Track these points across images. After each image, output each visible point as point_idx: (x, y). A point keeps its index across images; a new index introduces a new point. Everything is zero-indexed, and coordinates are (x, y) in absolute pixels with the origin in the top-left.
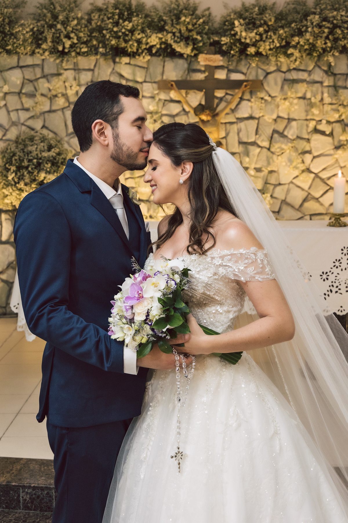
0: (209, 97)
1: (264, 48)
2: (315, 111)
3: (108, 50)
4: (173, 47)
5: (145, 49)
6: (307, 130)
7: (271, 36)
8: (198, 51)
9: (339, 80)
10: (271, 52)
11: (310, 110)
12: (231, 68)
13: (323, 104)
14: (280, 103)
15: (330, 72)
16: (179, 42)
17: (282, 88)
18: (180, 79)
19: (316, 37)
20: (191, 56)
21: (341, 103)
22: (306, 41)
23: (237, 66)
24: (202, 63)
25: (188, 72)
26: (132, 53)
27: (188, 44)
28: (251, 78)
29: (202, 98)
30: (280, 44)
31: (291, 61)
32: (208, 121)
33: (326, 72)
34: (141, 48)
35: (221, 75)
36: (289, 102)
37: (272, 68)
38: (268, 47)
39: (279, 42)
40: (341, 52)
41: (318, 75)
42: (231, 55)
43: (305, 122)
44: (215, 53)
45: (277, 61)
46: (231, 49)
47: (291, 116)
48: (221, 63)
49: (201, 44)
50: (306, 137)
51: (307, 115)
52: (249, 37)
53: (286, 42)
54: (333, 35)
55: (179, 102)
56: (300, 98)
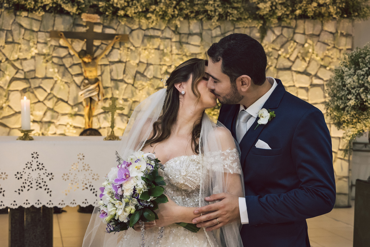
0: (90, 45)
1: (131, 11)
2: (167, 59)
3: (11, 6)
4: (62, 6)
5: (41, 6)
6: (160, 72)
7: (135, 3)
8: (81, 11)
9: (183, 37)
10: (135, 15)
11: (163, 58)
12: (105, 24)
13: (172, 54)
14: (141, 52)
15: (176, 31)
16: (67, 3)
17: (143, 41)
18: (67, 30)
19: (168, 6)
20: (76, 14)
21: (184, 54)
22: (160, 9)
23: (110, 23)
24: (84, 20)
25: (73, 26)
26: (30, 9)
27: (74, 5)
28: (120, 33)
29: (83, 46)
30: (142, 9)
31: (149, 23)
32: (89, 63)
33: (174, 32)
34: (37, 5)
35: (98, 29)
36: (148, 51)
37: (136, 27)
38: (133, 11)
39: (141, 8)
40: (185, 18)
41: (168, 33)
42: (106, 16)
43: (160, 67)
44: (94, 13)
45: (139, 22)
46: (106, 11)
47: (149, 62)
48: (99, 21)
49: (84, 6)
50: (160, 77)
51: (161, 61)
52: (120, 3)
53: (146, 8)
54: (179, 6)
55: (66, 48)
56: (156, 49)
